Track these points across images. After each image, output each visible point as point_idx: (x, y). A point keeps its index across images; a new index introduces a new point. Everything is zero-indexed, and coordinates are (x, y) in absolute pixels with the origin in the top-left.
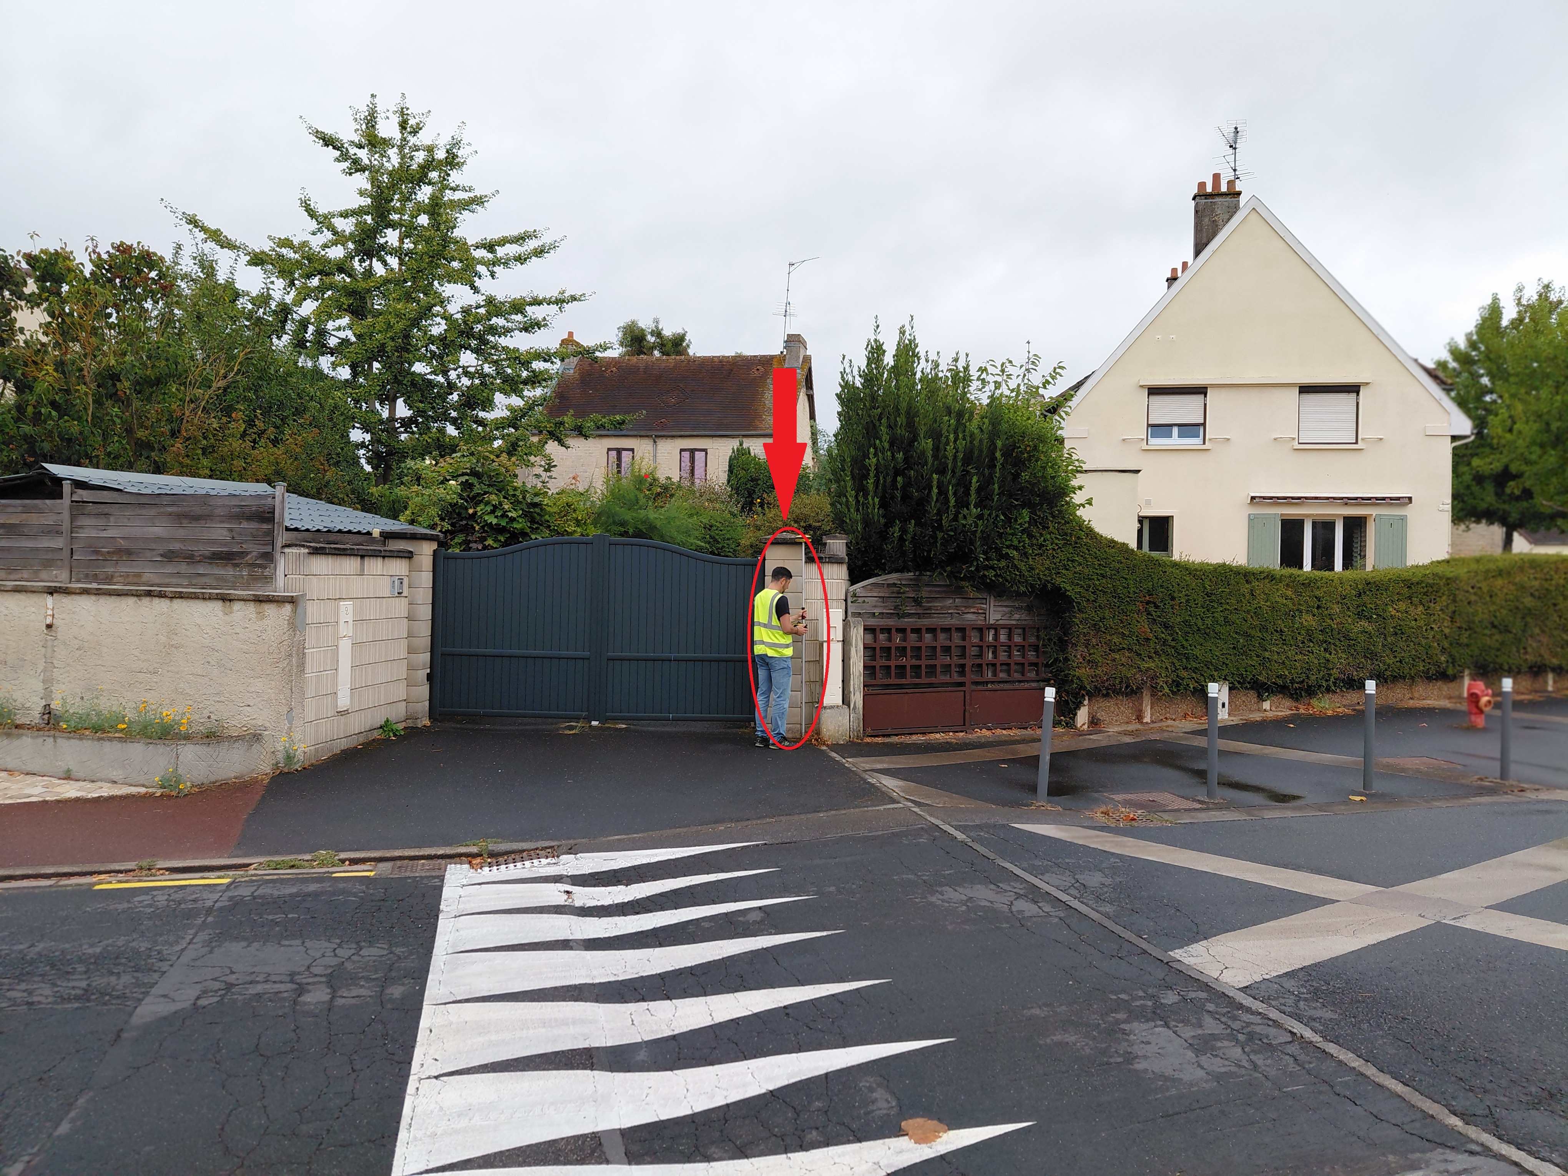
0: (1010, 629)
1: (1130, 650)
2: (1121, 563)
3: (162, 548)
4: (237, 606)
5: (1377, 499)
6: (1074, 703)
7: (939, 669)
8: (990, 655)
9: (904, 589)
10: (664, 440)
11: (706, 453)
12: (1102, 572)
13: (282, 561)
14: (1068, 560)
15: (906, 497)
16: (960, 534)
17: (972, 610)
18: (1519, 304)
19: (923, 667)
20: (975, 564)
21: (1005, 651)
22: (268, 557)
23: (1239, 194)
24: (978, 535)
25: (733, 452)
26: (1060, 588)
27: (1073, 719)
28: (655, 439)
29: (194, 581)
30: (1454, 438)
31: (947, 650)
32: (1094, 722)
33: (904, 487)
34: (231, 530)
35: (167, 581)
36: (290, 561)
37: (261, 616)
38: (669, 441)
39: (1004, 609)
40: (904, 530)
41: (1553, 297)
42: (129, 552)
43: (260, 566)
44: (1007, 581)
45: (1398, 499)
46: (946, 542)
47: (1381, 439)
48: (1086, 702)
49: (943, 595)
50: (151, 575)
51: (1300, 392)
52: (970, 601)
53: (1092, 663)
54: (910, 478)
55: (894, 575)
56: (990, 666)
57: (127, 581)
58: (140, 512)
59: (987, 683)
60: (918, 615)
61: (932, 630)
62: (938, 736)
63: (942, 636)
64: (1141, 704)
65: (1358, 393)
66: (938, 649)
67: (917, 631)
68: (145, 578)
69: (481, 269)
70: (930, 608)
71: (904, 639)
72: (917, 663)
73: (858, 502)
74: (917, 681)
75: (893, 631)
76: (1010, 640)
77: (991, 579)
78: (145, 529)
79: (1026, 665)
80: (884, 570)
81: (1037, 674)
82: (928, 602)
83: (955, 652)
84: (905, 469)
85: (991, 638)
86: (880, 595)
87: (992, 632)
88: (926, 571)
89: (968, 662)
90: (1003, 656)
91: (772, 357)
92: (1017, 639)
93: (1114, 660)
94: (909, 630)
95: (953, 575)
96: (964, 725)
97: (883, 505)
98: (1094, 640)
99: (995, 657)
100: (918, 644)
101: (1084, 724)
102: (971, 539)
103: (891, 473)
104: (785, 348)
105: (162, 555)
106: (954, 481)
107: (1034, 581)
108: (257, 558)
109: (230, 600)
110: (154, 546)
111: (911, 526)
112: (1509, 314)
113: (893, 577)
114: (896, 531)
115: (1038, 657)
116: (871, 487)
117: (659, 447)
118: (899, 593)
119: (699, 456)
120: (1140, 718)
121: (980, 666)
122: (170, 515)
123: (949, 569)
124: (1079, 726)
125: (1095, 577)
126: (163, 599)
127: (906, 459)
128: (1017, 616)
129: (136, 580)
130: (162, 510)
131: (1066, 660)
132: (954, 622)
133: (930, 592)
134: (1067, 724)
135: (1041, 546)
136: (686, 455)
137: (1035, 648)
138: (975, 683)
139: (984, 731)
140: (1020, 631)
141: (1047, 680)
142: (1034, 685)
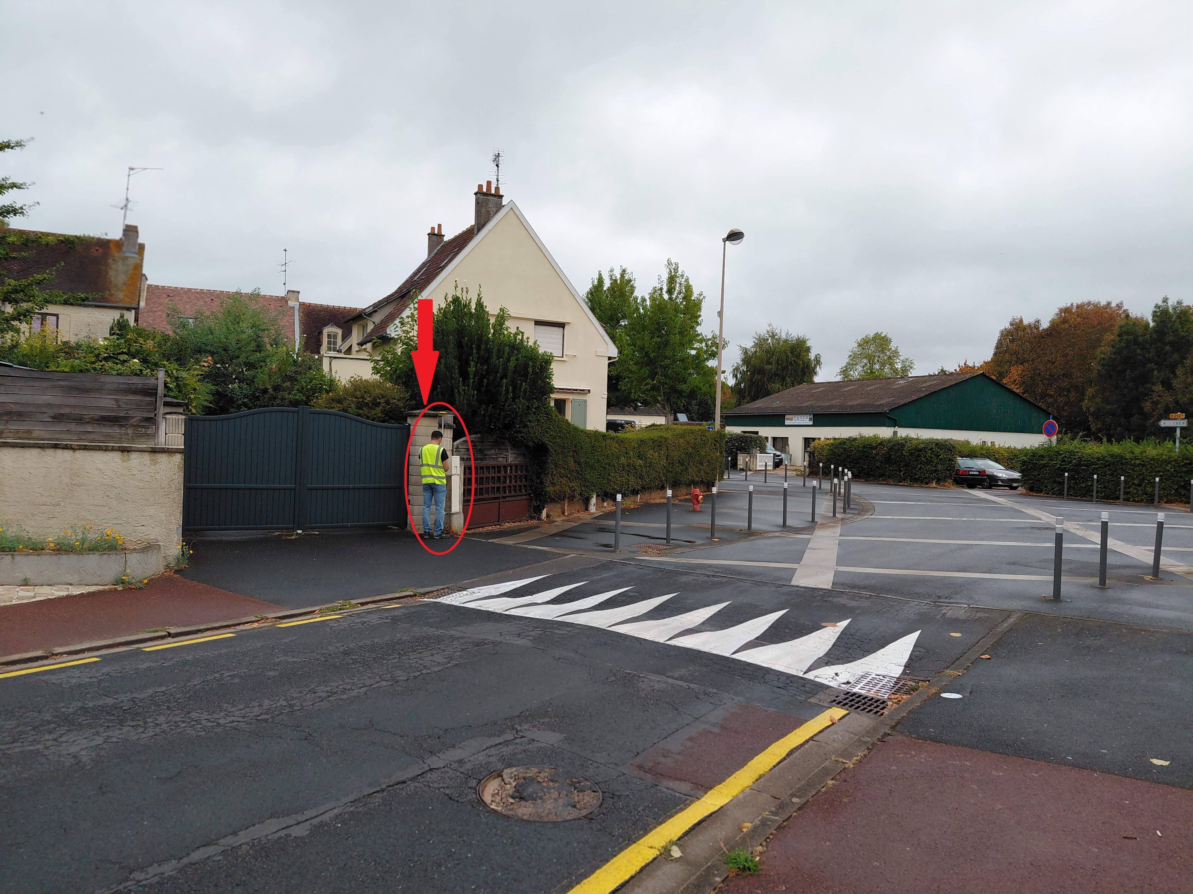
0: (516, 466)
1: (567, 477)
2: (566, 430)
3: (52, 412)
4: (134, 455)
5: (573, 390)
6: (542, 506)
7: (491, 491)
8: (508, 481)
9: (477, 444)
11: (58, 318)
12: (561, 434)
13: (164, 424)
14: (548, 428)
16: (511, 413)
17: (503, 456)
18: (611, 279)
19: (484, 489)
20: (514, 430)
21: (514, 479)
22: (152, 421)
23: (502, 196)
24: (519, 414)
26: (545, 444)
27: (540, 515)
29: (83, 437)
30: (610, 358)
31: (493, 478)
32: (548, 516)
34: (117, 400)
35: (57, 436)
36: (171, 424)
37: (154, 462)
39: (516, 455)
41: (627, 277)
42: (20, 414)
43: (143, 427)
44: (525, 439)
45: (583, 390)
46: (504, 418)
47: (575, 356)
48: (547, 506)
49: (493, 448)
50: (42, 432)
51: (535, 324)
52: (503, 451)
53: (554, 484)
54: (490, 380)
56: (508, 488)
57: (17, 436)
58: (31, 384)
59: (506, 497)
60: (481, 459)
61: (487, 468)
62: (489, 528)
63: (491, 471)
64: (564, 505)
65: (564, 328)
67: (482, 468)
68: (35, 434)
70: (487, 455)
71: (476, 473)
72: (481, 487)
74: (481, 497)
76: (516, 473)
77: (518, 439)
78: (36, 397)
79: (522, 486)
81: (526, 491)
82: (486, 451)
83: (496, 480)
84: (487, 375)
85: (509, 472)
86: (467, 447)
87: (509, 468)
89: (501, 485)
90: (513, 482)
92: (519, 472)
93: (561, 482)
94: (478, 468)
95: (501, 437)
96: (499, 521)
98: (554, 472)
99: (510, 482)
100: (482, 476)
101: (544, 518)
104: (122, 235)
105: (52, 417)
107: (535, 440)
108: (141, 421)
109: (128, 451)
110: (44, 410)
112: (607, 284)
113: (473, 437)
115: (527, 482)
119: (50, 319)
120: (563, 513)
121: (505, 487)
122: (62, 387)
123: (500, 433)
125: (558, 437)
126: (66, 451)
128: (521, 460)
129: (25, 435)
130: (55, 383)
131: (542, 483)
132: (495, 463)
133: (489, 445)
134: (538, 518)
137: (526, 477)
138: (503, 497)
139: (507, 524)
140: (520, 467)
141: (529, 495)
142: (524, 497)
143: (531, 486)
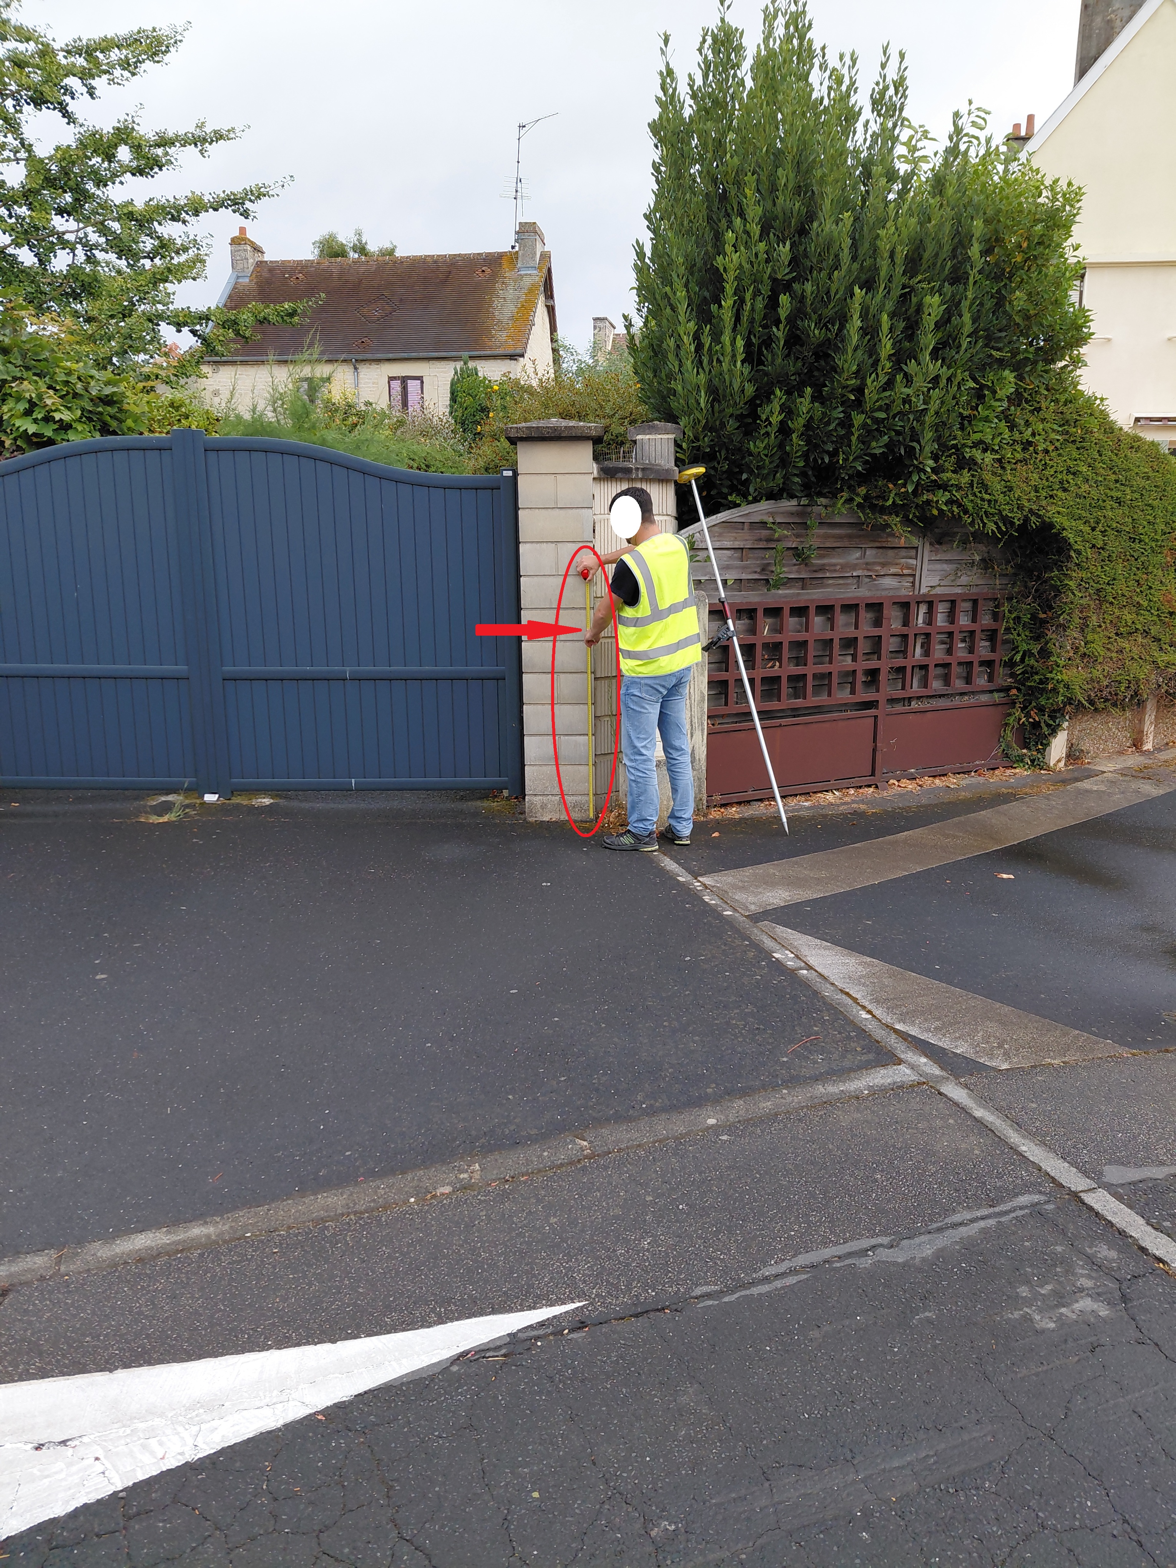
0: (953, 602)
1: (1146, 633)
2: (1148, 478)
6: (1048, 725)
7: (835, 680)
8: (918, 651)
9: (779, 532)
10: (368, 365)
11: (422, 382)
12: (1119, 494)
14: (1068, 472)
15: (794, 340)
16: (894, 417)
17: (893, 570)
19: (810, 678)
20: (915, 478)
21: (943, 643)
24: (928, 419)
25: (456, 373)
26: (1051, 526)
27: (1042, 752)
28: (356, 363)
31: (850, 643)
32: (1073, 755)
33: (791, 320)
38: (374, 367)
39: (945, 566)
40: (789, 411)
46: (869, 434)
48: (1066, 725)
49: (847, 544)
52: (891, 553)
53: (1088, 658)
54: (803, 297)
55: (764, 506)
56: (916, 670)
59: (910, 699)
60: (803, 583)
61: (825, 610)
62: (829, 797)
63: (841, 619)
64: (1141, 721)
66: (836, 644)
67: (800, 611)
69: (73, 82)
70: (822, 568)
71: (778, 629)
72: (799, 670)
73: (699, 347)
74: (799, 702)
75: (760, 613)
76: (952, 622)
77: (941, 511)
79: (976, 664)
80: (745, 496)
81: (991, 679)
82: (821, 557)
83: (863, 647)
84: (794, 280)
85: (920, 620)
86: (737, 544)
87: (923, 609)
88: (820, 494)
89: (884, 664)
90: (938, 652)
91: (501, 255)
92: (964, 620)
93: (1120, 651)
94: (786, 612)
95: (870, 504)
96: (873, 774)
97: (753, 357)
98: (1094, 618)
99: (927, 653)
100: (802, 636)
101: (1059, 761)
102: (912, 428)
103: (765, 290)
104: (516, 241)
106: (890, 306)
107: (1011, 511)
111: (804, 404)
113: (762, 510)
114: (773, 413)
115: (993, 650)
116: (727, 316)
117: (361, 376)
118: (769, 540)
119: (413, 385)
120: (1137, 744)
121: (901, 670)
123: (862, 491)
124: (1052, 765)
125: (1109, 503)
127: (794, 262)
128: (964, 580)
131: (1045, 653)
132: (862, 593)
133: (826, 537)
134: (1033, 761)
135: (1027, 445)
136: (396, 385)
137: (992, 636)
138: (892, 701)
139: (904, 782)
140: (967, 605)
141: (1006, 690)
142: (984, 698)
143: (1011, 664)
